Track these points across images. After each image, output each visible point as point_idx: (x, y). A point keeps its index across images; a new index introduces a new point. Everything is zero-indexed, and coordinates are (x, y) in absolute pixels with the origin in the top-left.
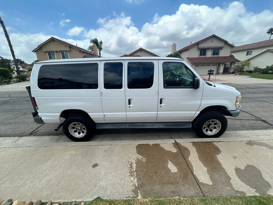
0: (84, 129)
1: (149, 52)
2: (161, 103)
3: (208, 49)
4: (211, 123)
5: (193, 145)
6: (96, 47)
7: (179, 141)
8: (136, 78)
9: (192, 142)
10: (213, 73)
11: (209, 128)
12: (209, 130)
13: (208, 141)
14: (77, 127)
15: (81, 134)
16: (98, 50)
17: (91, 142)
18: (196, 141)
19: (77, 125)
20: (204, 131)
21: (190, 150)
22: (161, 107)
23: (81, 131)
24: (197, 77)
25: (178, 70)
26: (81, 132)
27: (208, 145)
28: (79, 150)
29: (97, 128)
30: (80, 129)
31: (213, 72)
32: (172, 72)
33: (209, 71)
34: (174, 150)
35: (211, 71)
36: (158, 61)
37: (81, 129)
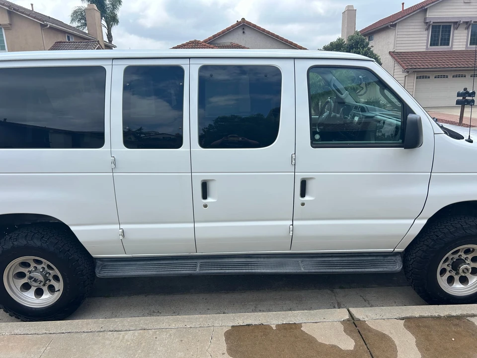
0: (56, 278)
1: (269, 33)
2: (303, 194)
3: (457, 24)
4: (464, 256)
5: (407, 327)
6: (98, 14)
7: (360, 313)
8: (228, 115)
9: (402, 319)
10: (473, 101)
11: (457, 273)
12: (457, 278)
13: (454, 314)
14: (30, 272)
15: (44, 296)
16: (104, 22)
17: (77, 321)
18: (417, 315)
19: (33, 265)
20: (442, 281)
21: (397, 343)
22: (303, 204)
23: (44, 285)
24: (414, 113)
25: (362, 92)
26: (45, 289)
27: (456, 325)
28: (39, 348)
29: (98, 275)
30: (41, 278)
31: (470, 98)
32: (338, 97)
33: (459, 95)
34: (348, 344)
35: (466, 93)
36: (292, 61)
37: (47, 279)
